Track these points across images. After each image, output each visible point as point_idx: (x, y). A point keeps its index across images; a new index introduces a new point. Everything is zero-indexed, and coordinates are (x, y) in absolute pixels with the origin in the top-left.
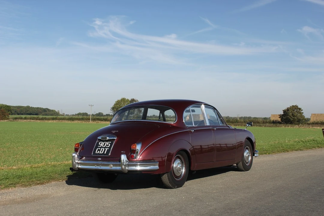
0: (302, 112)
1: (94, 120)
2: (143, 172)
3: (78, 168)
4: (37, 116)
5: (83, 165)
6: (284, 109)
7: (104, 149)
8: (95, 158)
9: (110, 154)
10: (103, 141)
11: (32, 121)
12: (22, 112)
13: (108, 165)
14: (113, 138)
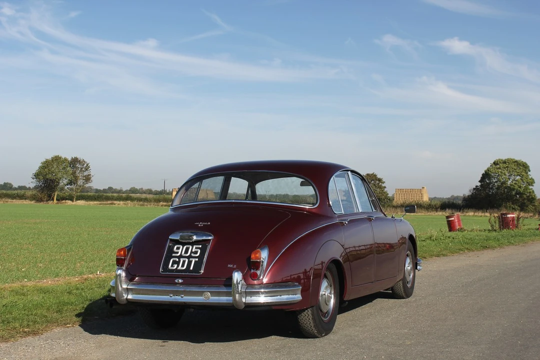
2: (273, 308)
3: (127, 299)
5: (136, 294)
7: (187, 260)
8: (169, 278)
9: (202, 271)
10: (183, 244)
13: (200, 294)
14: (204, 238)
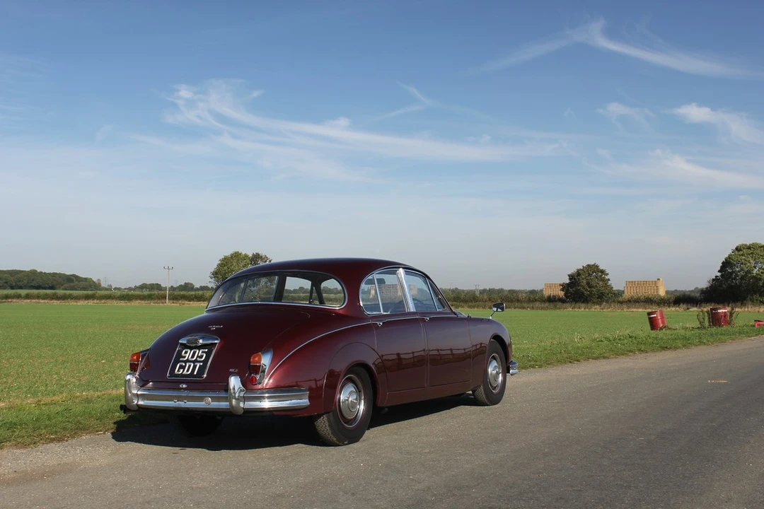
0: (607, 277)
1: (174, 298)
2: (275, 413)
3: (137, 405)
4: (53, 291)
5: (147, 400)
6: (570, 273)
7: (192, 365)
8: (175, 383)
9: (205, 376)
10: (191, 348)
11: (42, 301)
12: (19, 284)
13: (201, 399)
14: (210, 342)
